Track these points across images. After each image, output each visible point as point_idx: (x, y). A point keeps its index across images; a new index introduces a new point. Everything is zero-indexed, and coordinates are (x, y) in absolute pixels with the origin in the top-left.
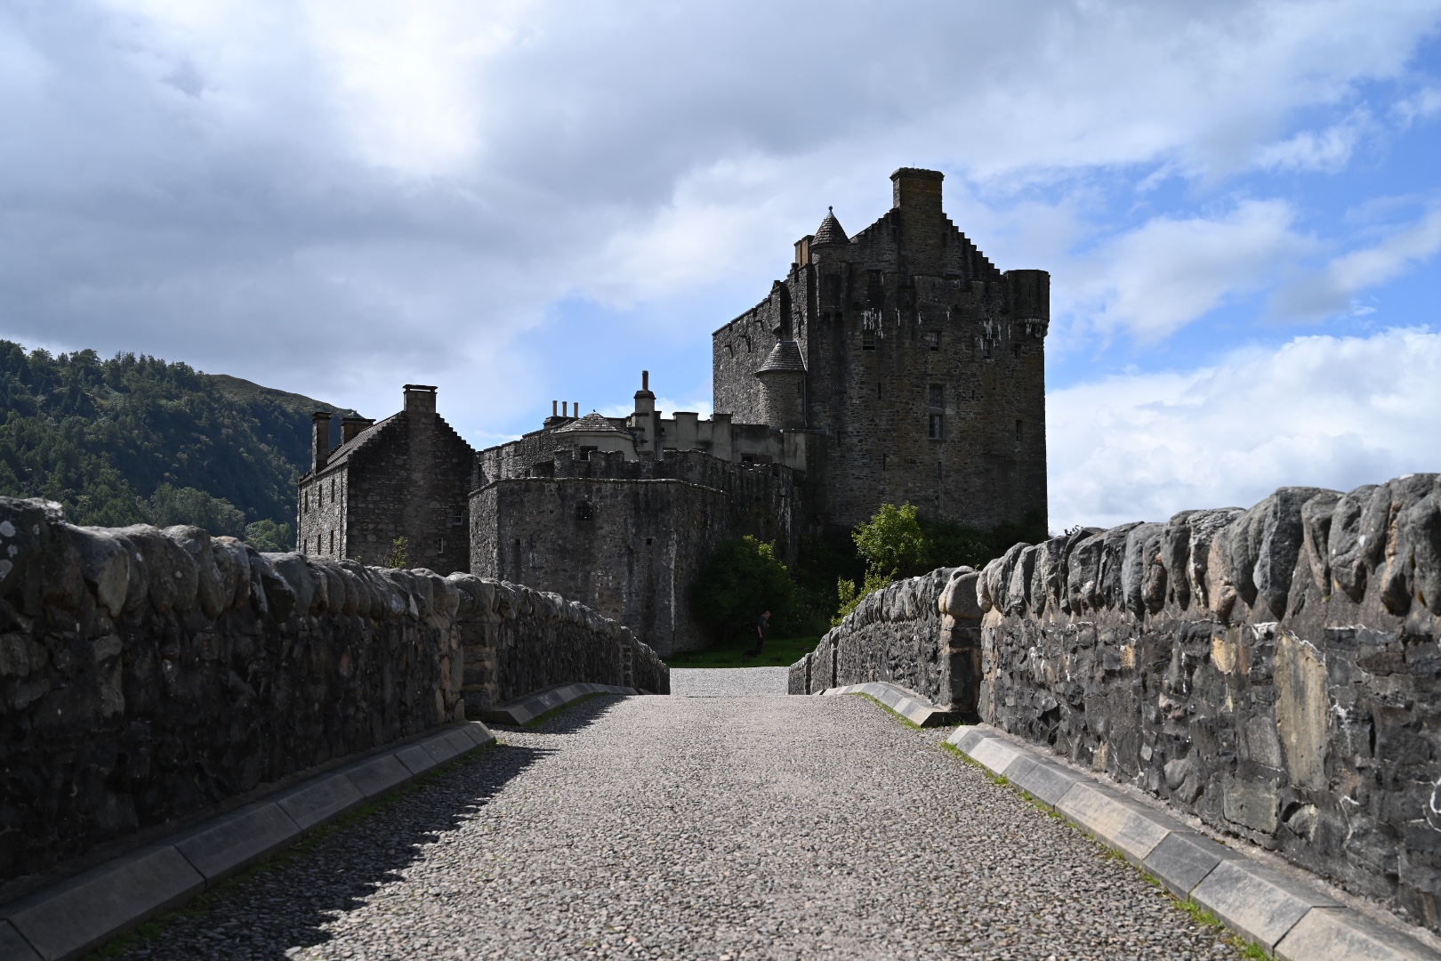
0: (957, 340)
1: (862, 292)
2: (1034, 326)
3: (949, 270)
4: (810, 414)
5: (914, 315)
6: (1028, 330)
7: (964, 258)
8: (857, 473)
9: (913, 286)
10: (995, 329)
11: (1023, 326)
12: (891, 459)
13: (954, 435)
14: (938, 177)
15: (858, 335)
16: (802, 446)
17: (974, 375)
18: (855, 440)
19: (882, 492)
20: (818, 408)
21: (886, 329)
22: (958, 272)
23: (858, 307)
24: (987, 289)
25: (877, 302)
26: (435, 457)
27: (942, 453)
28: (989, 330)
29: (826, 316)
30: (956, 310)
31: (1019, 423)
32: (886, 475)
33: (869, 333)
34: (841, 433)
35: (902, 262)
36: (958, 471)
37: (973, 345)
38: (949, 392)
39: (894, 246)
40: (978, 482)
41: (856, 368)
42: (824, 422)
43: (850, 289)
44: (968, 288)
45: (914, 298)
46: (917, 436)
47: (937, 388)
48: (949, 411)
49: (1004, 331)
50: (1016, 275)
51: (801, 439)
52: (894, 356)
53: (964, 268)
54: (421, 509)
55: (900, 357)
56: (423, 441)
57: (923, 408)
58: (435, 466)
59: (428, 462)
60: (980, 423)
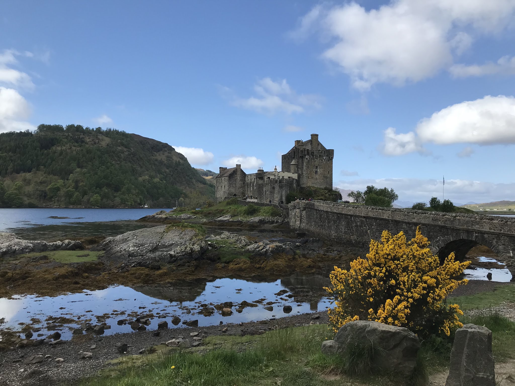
1: (306, 153)
2: (331, 157)
3: (319, 149)
4: (298, 170)
5: (314, 156)
7: (321, 147)
8: (305, 179)
10: (325, 158)
12: (310, 177)
13: (319, 174)
14: (317, 135)
15: (305, 159)
16: (297, 175)
17: (322, 165)
18: (304, 175)
19: (308, 182)
20: (299, 170)
21: (310, 158)
23: (306, 155)
24: (324, 152)
25: (308, 154)
27: (317, 176)
29: (301, 156)
30: (320, 156)
31: (329, 172)
32: (309, 180)
33: (307, 159)
34: (302, 173)
35: (312, 148)
36: (319, 179)
37: (322, 160)
39: (311, 146)
40: (323, 180)
41: (305, 164)
42: (300, 172)
43: (304, 152)
44: (322, 152)
45: (314, 154)
46: (313, 174)
47: (317, 167)
48: (318, 170)
49: (327, 158)
50: (329, 150)
53: (321, 149)
54: (239, 183)
55: (311, 163)
56: (239, 173)
57: (314, 170)
58: (241, 176)
59: (240, 176)
60: (323, 172)
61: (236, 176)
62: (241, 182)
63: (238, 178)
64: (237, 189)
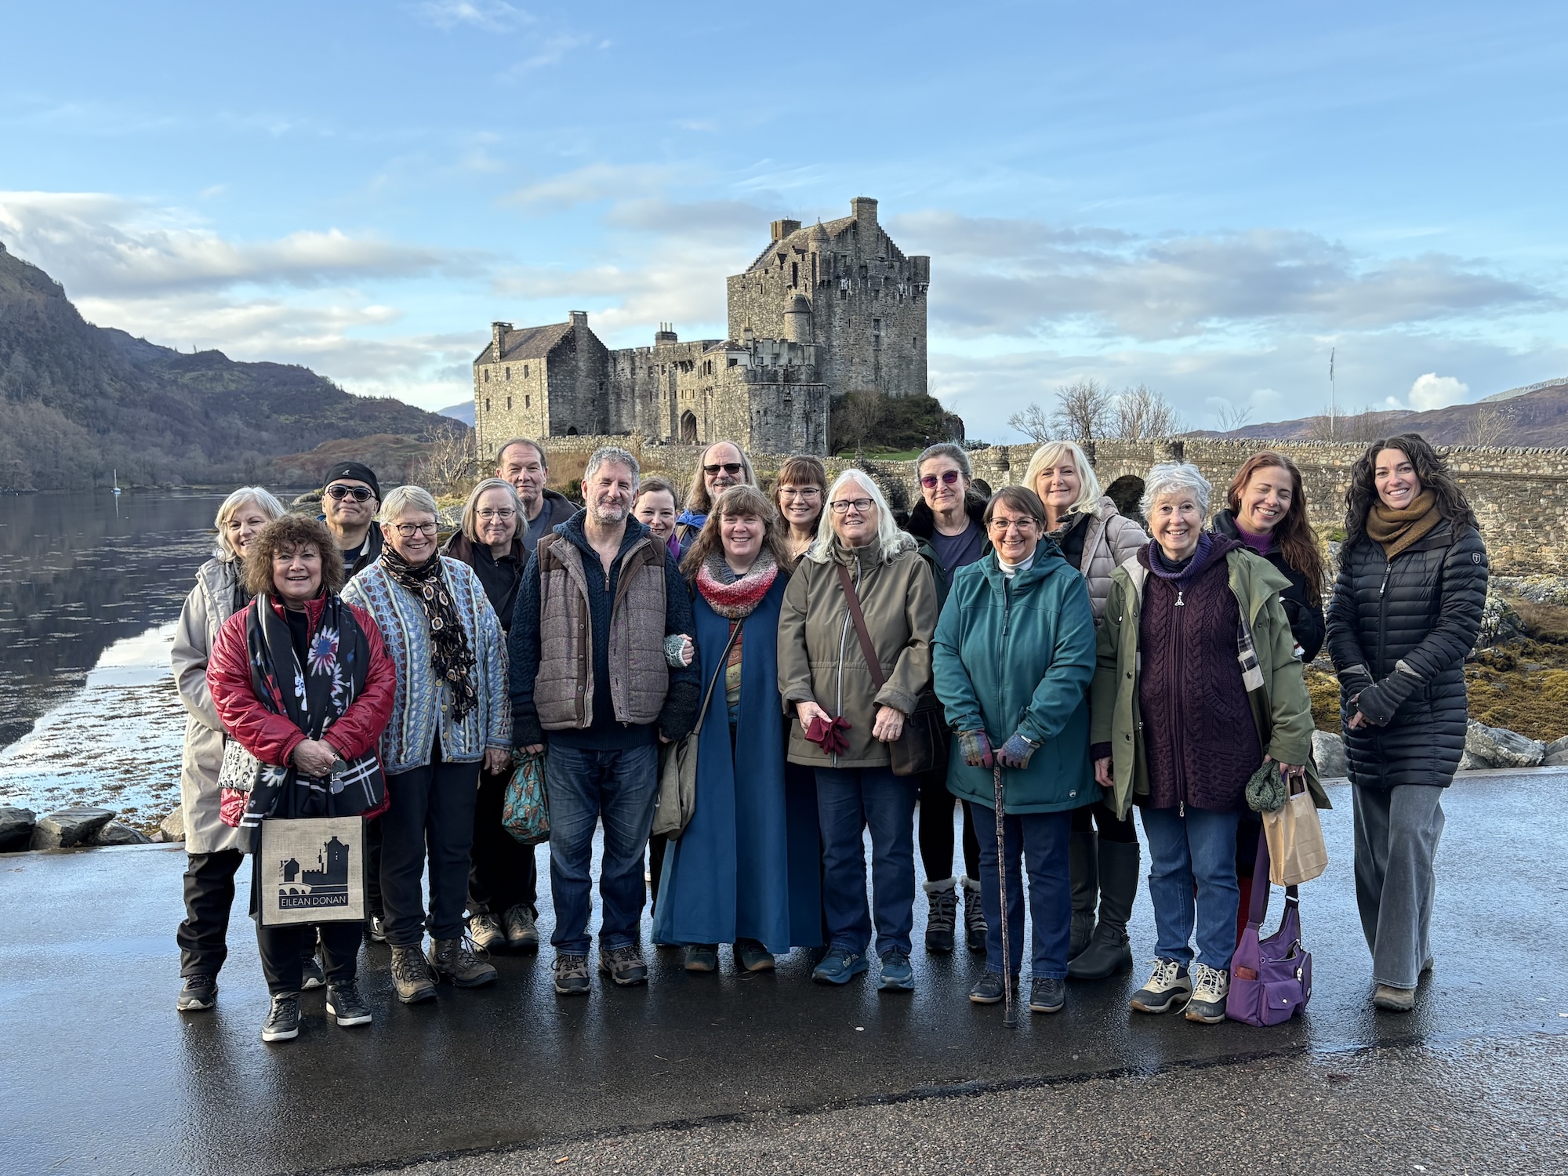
0: (887, 295)
1: (840, 268)
2: (923, 286)
3: (880, 255)
4: (815, 336)
5: (866, 281)
6: (920, 289)
7: (887, 248)
8: (838, 367)
9: (866, 267)
10: (904, 289)
11: (918, 286)
12: (856, 360)
13: (885, 346)
14: (874, 203)
15: (839, 293)
16: (813, 353)
17: (894, 314)
18: (837, 350)
19: (851, 377)
20: (818, 332)
21: (853, 290)
22: (884, 256)
23: (838, 277)
24: (901, 267)
25: (848, 273)
26: (589, 353)
28: (901, 289)
29: (822, 282)
30: (886, 279)
31: (915, 339)
32: (853, 368)
33: (844, 291)
34: (830, 346)
35: (859, 250)
36: (886, 366)
37: (894, 298)
38: (882, 324)
40: (896, 371)
41: (838, 311)
42: (821, 339)
43: (835, 267)
44: (892, 267)
45: (867, 273)
46: (867, 347)
47: (877, 321)
48: (883, 334)
49: (908, 289)
50: (915, 258)
51: (812, 349)
52: (857, 304)
53: (887, 253)
54: (584, 384)
55: (860, 305)
56: (582, 343)
57: (870, 332)
58: (590, 358)
59: (586, 355)
60: (897, 340)
61: (571, 356)
62: (590, 381)
63: (581, 364)
64: (579, 408)
